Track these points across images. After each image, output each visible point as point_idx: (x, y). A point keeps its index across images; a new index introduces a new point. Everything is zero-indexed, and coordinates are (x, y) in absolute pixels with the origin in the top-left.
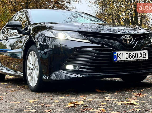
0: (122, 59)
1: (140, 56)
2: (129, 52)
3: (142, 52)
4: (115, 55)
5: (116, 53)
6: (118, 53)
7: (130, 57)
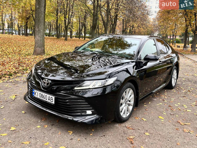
0: (37, 97)
1: (49, 99)
2: (41, 93)
3: (50, 96)
4: (33, 91)
5: (34, 90)
6: (35, 91)
7: (42, 97)
